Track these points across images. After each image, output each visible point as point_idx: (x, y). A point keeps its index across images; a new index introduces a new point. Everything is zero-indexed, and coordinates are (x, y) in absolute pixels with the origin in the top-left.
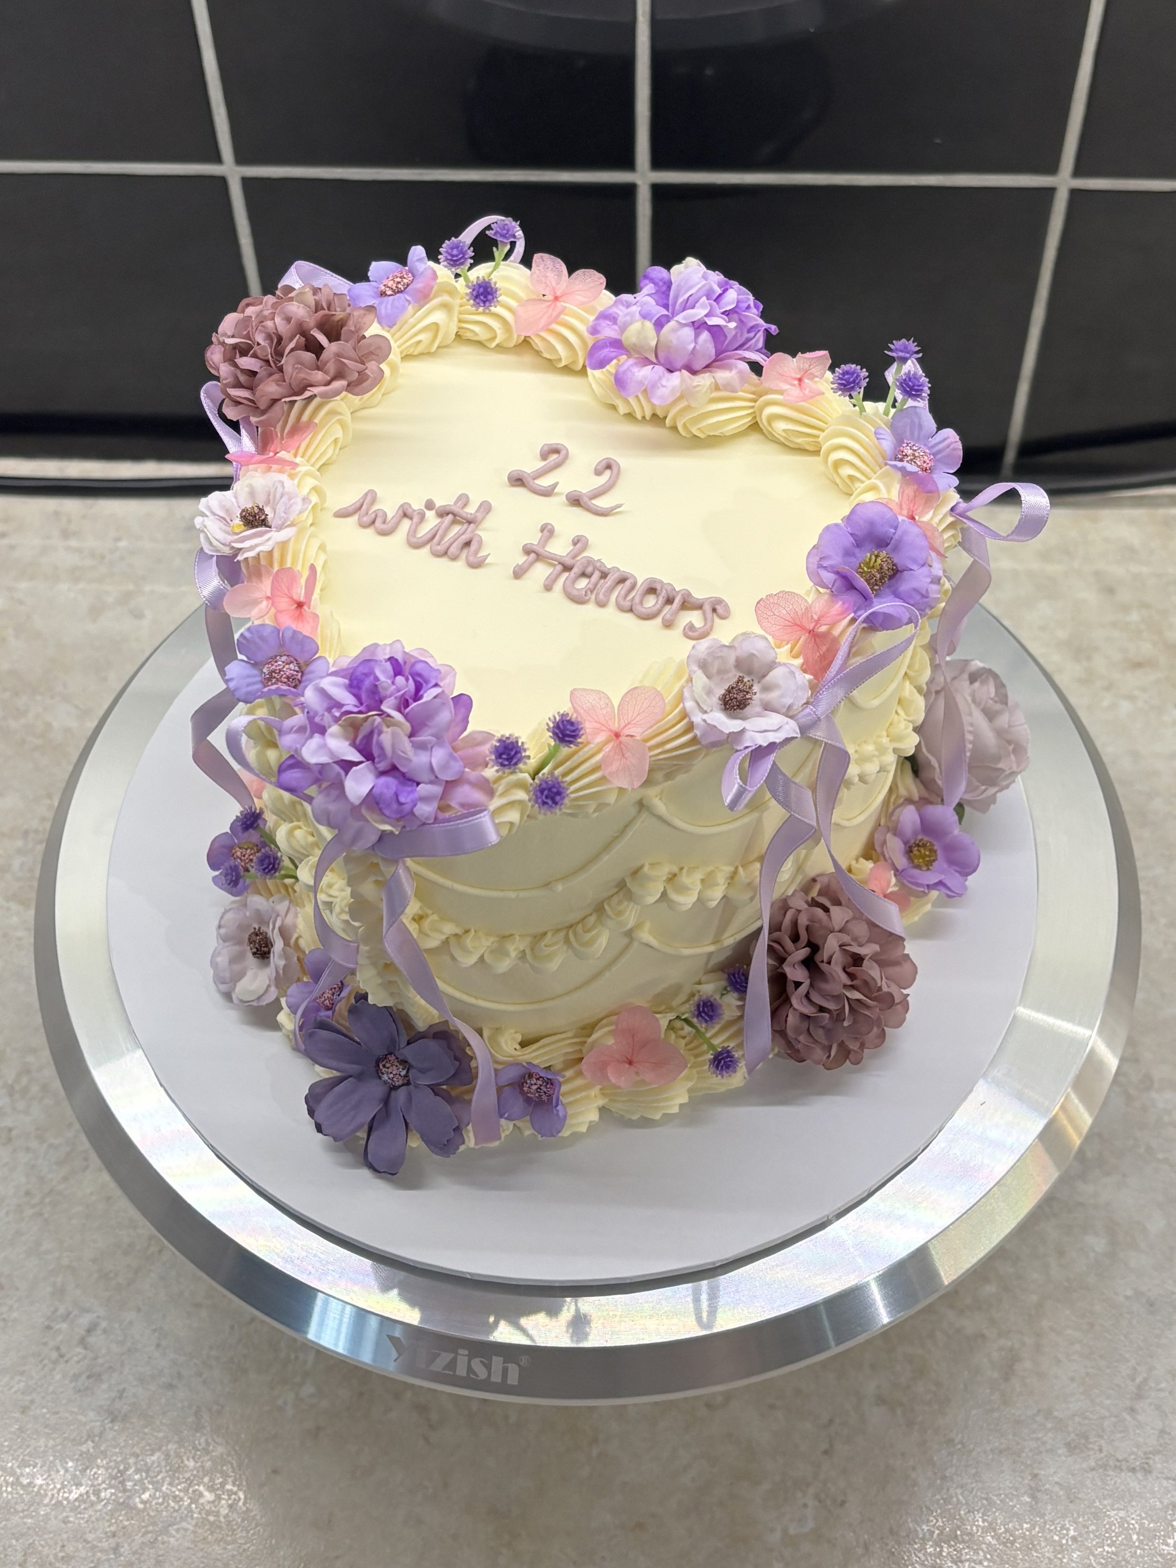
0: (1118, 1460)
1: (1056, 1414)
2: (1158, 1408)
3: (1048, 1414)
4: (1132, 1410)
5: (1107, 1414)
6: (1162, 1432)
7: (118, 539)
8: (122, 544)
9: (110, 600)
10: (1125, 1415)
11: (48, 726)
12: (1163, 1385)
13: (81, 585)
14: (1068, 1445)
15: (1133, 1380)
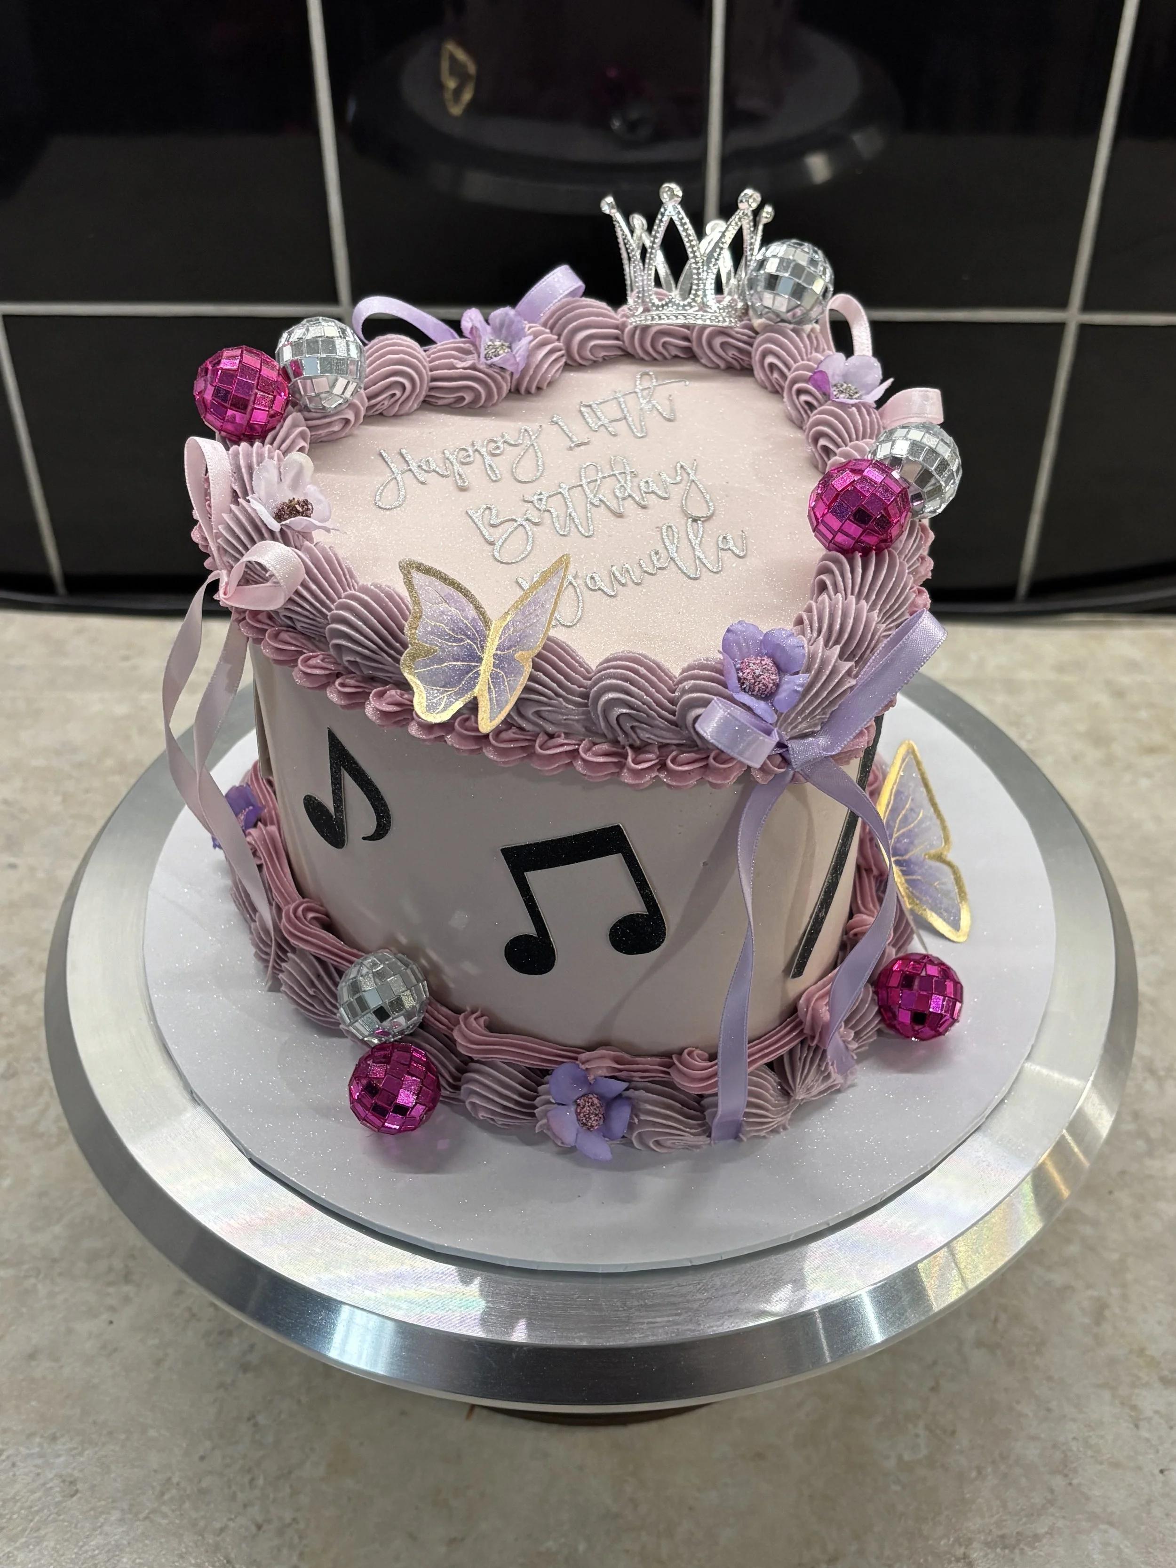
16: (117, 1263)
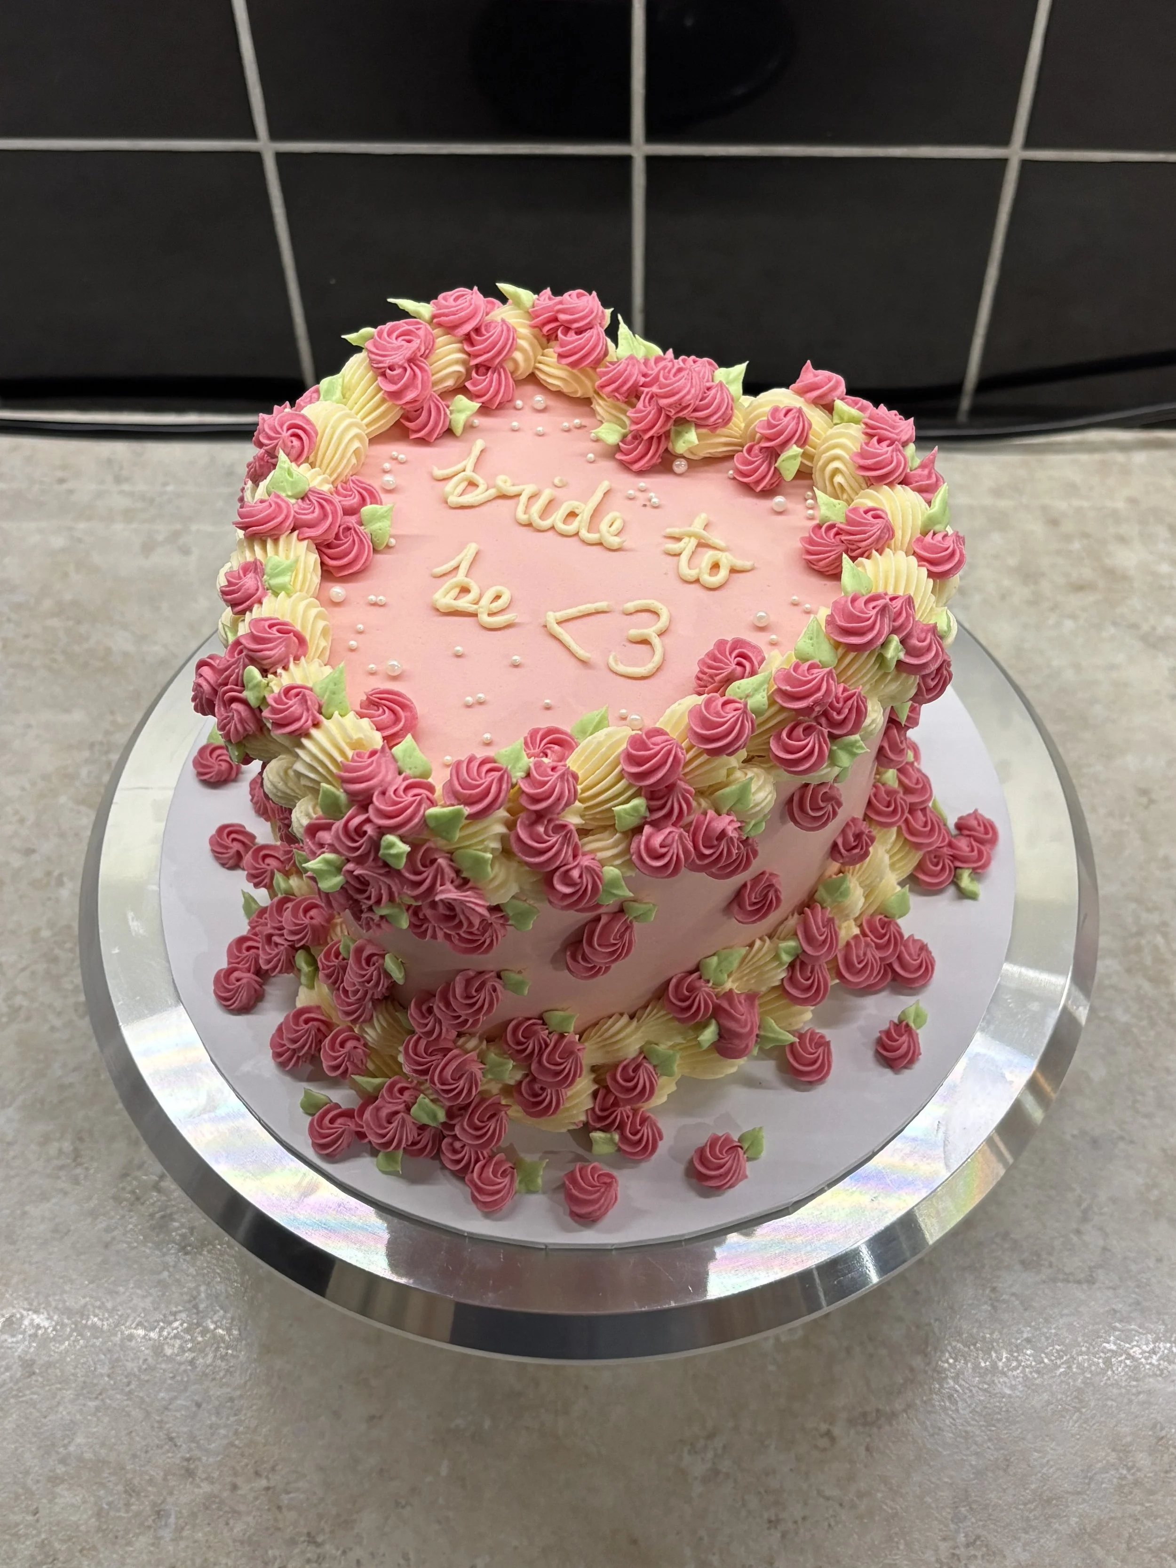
0: (1066, 1274)
1: (1012, 1236)
2: (1101, 1229)
3: (1005, 1235)
4: (1078, 1232)
5: (1056, 1234)
6: (1105, 1249)
7: (165, 484)
8: (170, 488)
9: (160, 538)
10: (1072, 1236)
11: (108, 651)
12: (1105, 1210)
13: (134, 526)
14: (1023, 1263)
15: (1079, 1205)
16: (67, 1146)
